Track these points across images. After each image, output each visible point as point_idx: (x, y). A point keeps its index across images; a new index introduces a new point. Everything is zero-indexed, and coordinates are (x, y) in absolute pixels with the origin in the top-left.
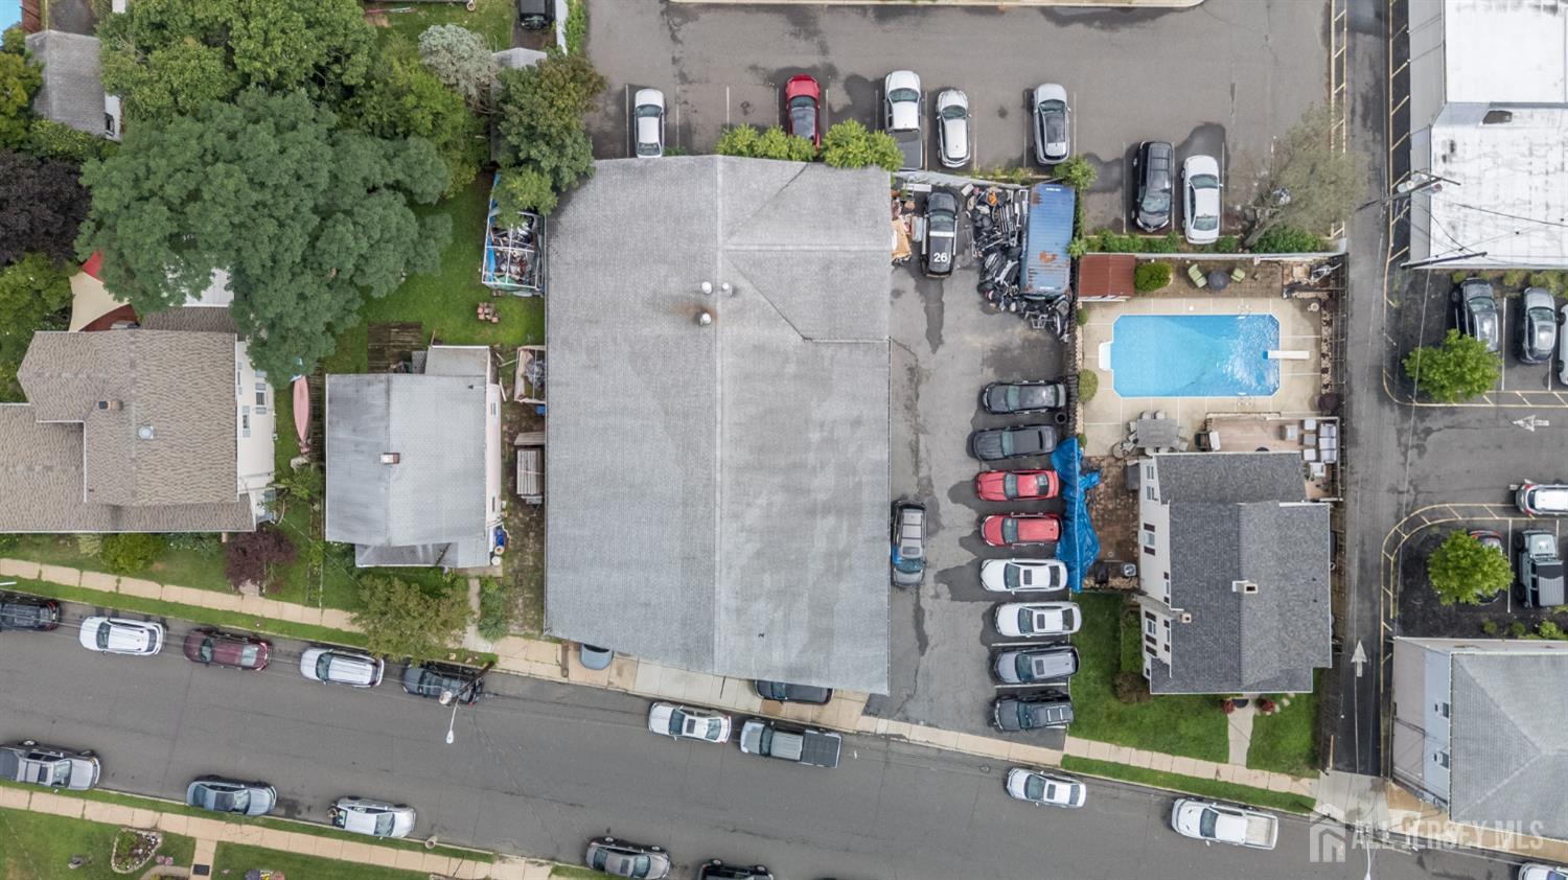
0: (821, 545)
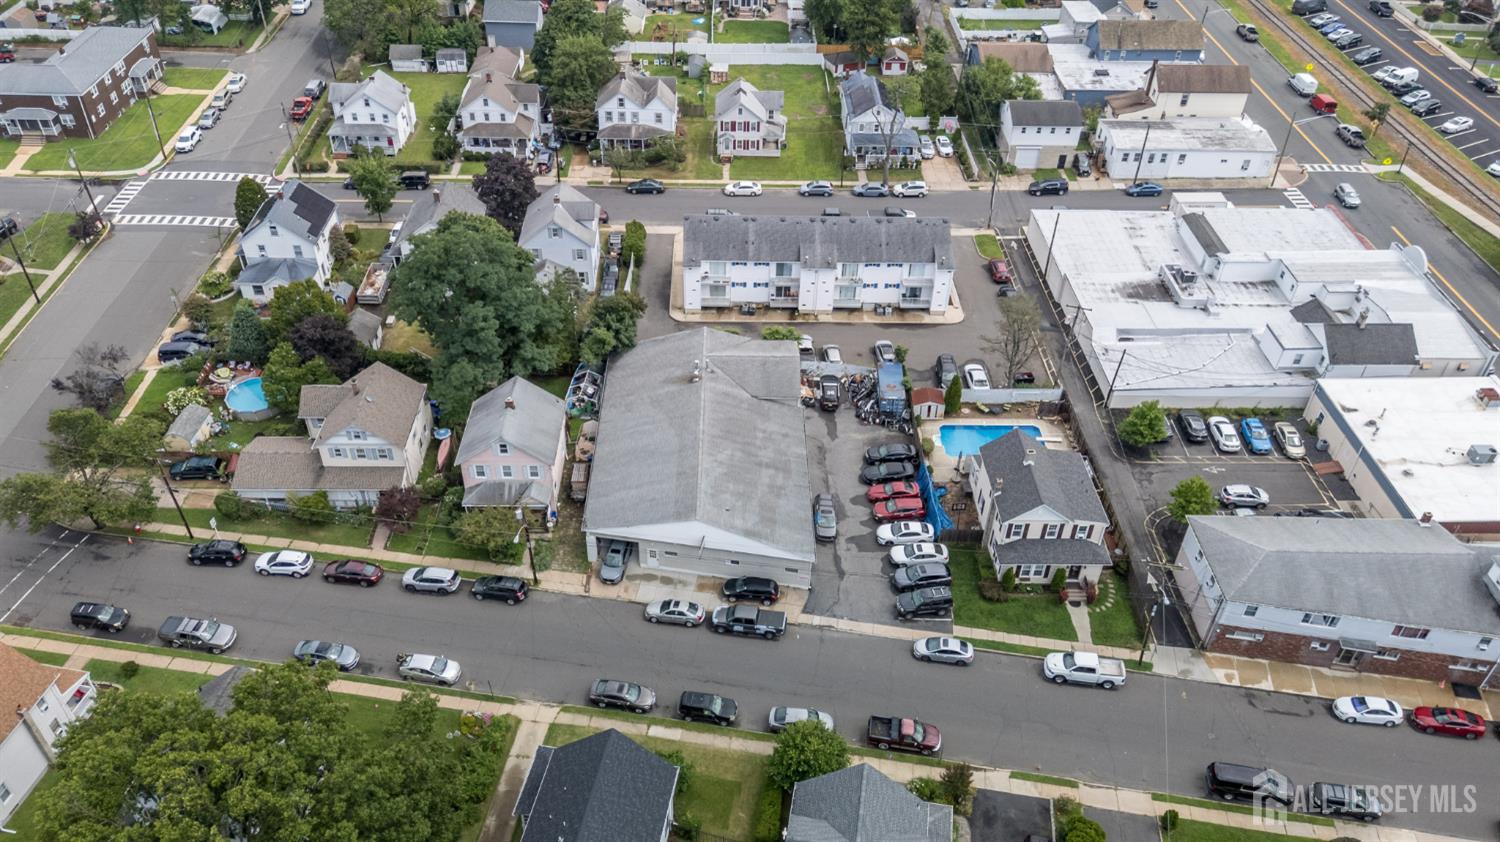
0: (766, 480)
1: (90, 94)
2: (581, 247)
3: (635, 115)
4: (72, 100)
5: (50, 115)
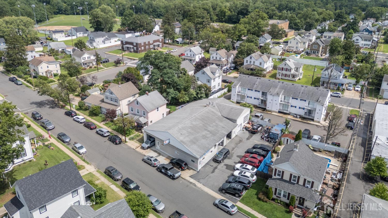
0: (204, 134)
1: (141, 44)
2: (209, 79)
3: (254, 62)
4: (137, 44)
5: (132, 46)
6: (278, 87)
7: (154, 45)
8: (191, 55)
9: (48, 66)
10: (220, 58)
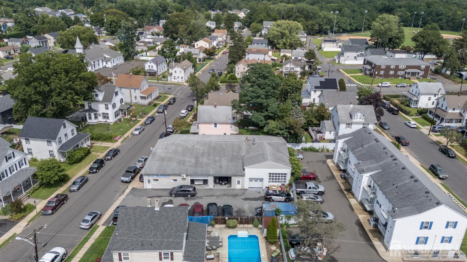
0: (187, 159)
1: (380, 66)
6: (382, 162)
7: (406, 72)
8: (416, 93)
9: (244, 68)
10: (447, 107)
